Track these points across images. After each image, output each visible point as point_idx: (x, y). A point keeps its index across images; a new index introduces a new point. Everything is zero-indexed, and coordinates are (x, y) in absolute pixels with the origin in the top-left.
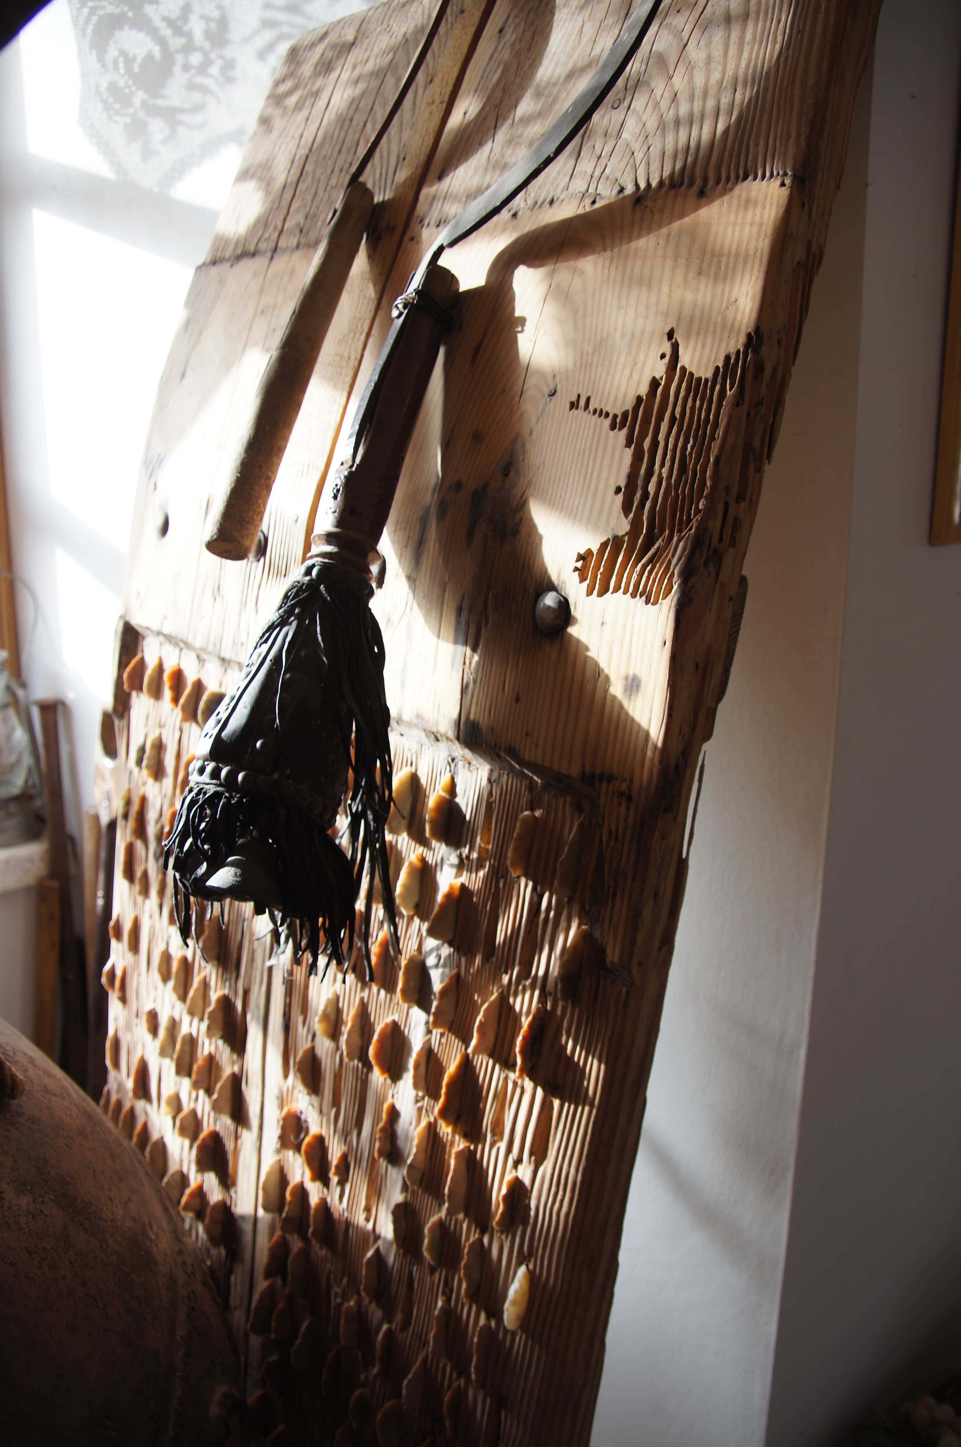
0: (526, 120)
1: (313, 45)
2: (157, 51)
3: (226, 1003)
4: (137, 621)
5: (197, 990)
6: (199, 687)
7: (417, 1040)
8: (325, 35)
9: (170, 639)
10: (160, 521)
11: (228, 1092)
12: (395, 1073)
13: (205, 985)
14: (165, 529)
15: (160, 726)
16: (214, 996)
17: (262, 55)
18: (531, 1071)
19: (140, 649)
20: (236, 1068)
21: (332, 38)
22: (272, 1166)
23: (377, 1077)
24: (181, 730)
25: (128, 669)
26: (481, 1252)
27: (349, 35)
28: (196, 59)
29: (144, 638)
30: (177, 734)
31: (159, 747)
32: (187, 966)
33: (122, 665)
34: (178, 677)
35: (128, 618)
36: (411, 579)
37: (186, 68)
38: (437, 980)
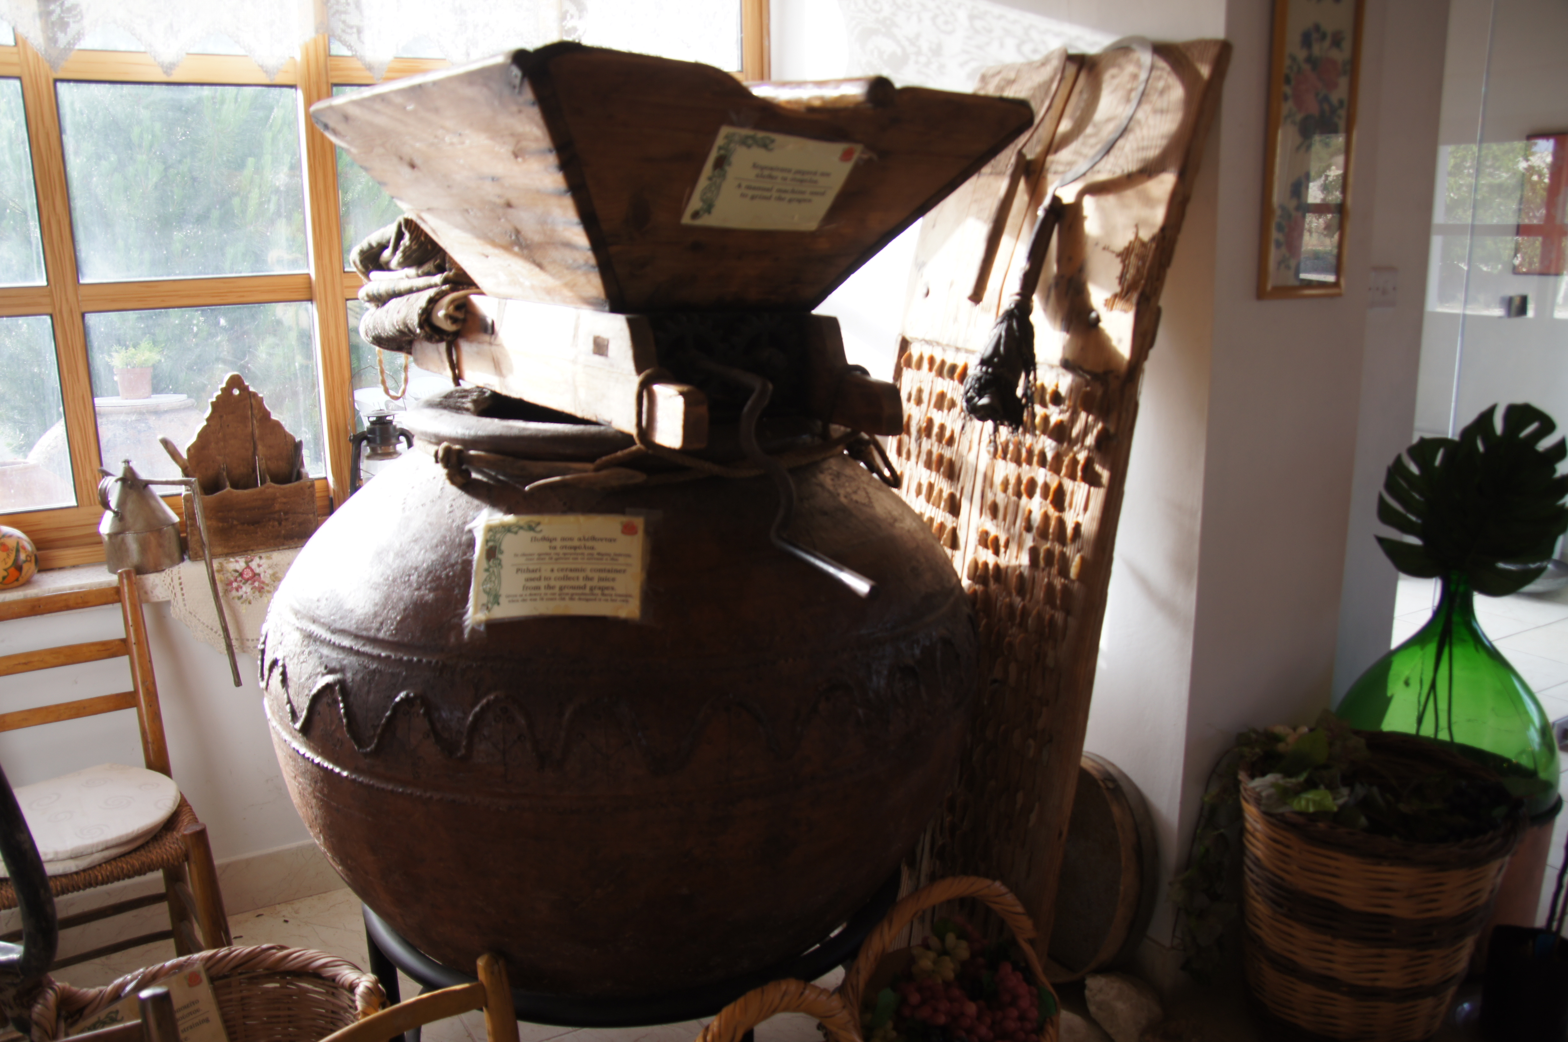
0: (1090, 136)
1: (994, 76)
2: (899, 51)
3: (952, 496)
4: (908, 337)
5: (935, 497)
6: (943, 363)
7: (1040, 482)
8: (999, 73)
9: (928, 342)
10: (925, 291)
11: (950, 536)
12: (1031, 495)
13: (941, 491)
14: (927, 294)
15: (921, 382)
16: (945, 495)
17: (962, 65)
18: (1084, 479)
19: (909, 349)
20: (955, 525)
21: (1003, 75)
22: (971, 562)
23: (1024, 498)
24: (932, 382)
25: (904, 357)
26: (1063, 554)
27: (1012, 75)
28: (923, 59)
29: (911, 343)
30: (930, 384)
31: (920, 391)
32: (931, 486)
33: (900, 356)
34: (932, 360)
35: (904, 334)
36: (1045, 310)
37: (917, 62)
38: (1049, 456)
